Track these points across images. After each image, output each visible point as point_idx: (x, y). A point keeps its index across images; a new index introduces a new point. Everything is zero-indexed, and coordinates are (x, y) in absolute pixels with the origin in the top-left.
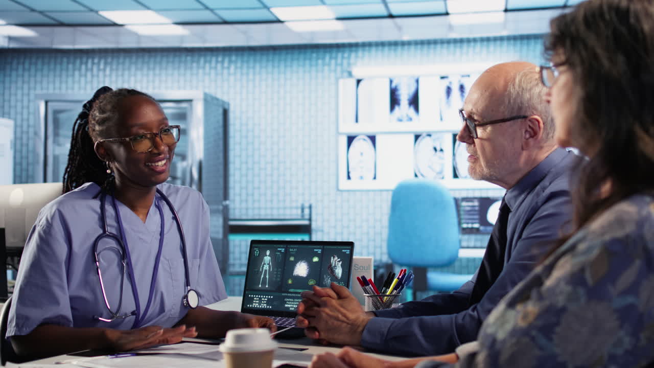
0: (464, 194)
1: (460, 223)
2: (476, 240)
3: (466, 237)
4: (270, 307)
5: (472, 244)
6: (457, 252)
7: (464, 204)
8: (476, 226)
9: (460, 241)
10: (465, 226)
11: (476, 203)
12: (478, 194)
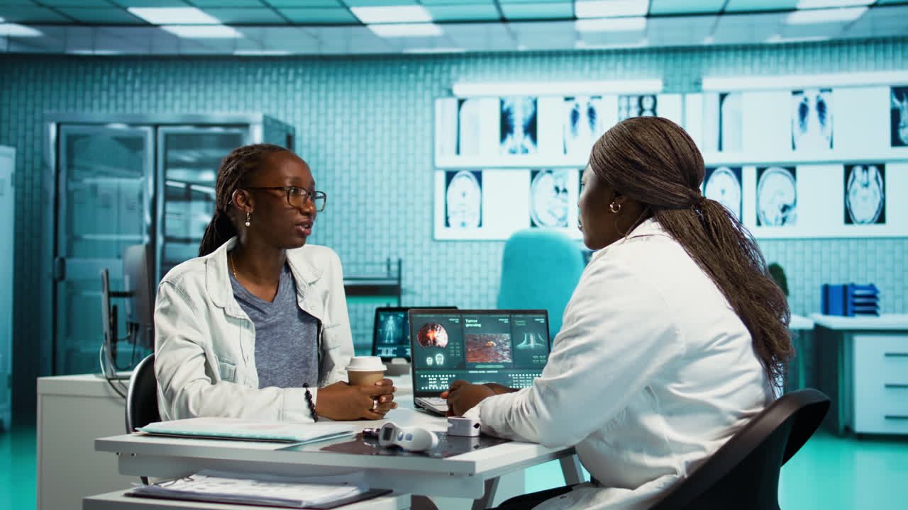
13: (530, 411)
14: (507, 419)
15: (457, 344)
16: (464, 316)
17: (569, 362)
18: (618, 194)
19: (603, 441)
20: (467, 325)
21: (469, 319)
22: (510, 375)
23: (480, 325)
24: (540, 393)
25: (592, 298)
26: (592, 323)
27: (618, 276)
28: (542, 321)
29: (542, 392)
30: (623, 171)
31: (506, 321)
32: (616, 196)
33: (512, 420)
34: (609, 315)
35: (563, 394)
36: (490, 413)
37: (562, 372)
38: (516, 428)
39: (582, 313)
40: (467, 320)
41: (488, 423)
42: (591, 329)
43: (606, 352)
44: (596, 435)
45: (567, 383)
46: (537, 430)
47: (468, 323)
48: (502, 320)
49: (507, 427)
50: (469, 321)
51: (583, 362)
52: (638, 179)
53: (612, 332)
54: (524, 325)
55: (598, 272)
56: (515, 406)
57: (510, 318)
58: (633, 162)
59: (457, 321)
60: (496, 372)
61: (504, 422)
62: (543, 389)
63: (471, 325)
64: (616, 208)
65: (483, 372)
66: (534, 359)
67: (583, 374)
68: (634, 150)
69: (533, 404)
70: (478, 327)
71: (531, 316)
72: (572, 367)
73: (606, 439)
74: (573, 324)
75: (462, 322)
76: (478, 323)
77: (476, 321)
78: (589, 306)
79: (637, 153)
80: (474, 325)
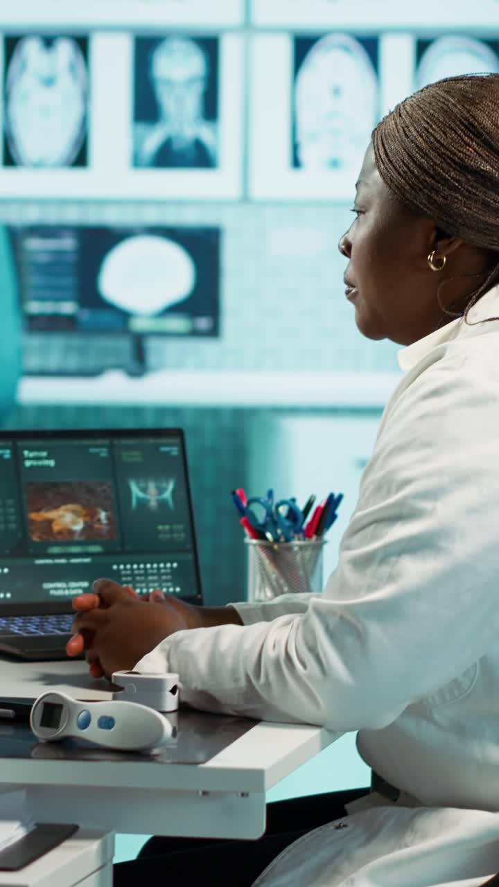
0: (33, 216)
1: (21, 299)
2: (67, 350)
3: (36, 341)
4: (9, 595)
5: (53, 362)
6: (13, 389)
7: (34, 244)
8: (68, 308)
9: (21, 352)
10: (35, 307)
11: (68, 243)
12: (72, 216)
13: (308, 664)
14: (252, 677)
15: (10, 502)
16: (20, 444)
17: (385, 570)
18: (441, 235)
19: (430, 719)
20: (28, 463)
21: (31, 449)
22: (115, 567)
23: (52, 463)
24: (327, 629)
25: (427, 444)
26: (432, 495)
27: (476, 402)
28: (175, 451)
29: (331, 626)
30: (456, 189)
31: (104, 453)
32: (438, 238)
33: (262, 680)
34: (463, 479)
35: (375, 630)
36: (202, 664)
37: (371, 588)
38: (275, 696)
39: (405, 475)
40: (26, 453)
41: (197, 685)
42: (426, 505)
43: (461, 550)
44: (418, 710)
45: (386, 611)
46: (321, 702)
47: (29, 459)
48: (96, 450)
49: (251, 692)
50: (32, 455)
51: (414, 570)
52: (486, 205)
53: (473, 511)
54: (139, 459)
55: (435, 393)
56: (270, 653)
57: (111, 448)
58: (477, 173)
59: (7, 454)
60: (87, 560)
61: (243, 683)
62: (333, 622)
63: (35, 463)
64: (438, 262)
65: (63, 561)
66: (159, 532)
67: (416, 594)
68: (479, 150)
69: (313, 650)
70: (48, 467)
71: (151, 441)
72: (391, 578)
73: (436, 716)
74: (389, 494)
75: (18, 458)
76: (48, 458)
77: (44, 454)
78: (424, 461)
79: (484, 153)
80: (40, 463)
